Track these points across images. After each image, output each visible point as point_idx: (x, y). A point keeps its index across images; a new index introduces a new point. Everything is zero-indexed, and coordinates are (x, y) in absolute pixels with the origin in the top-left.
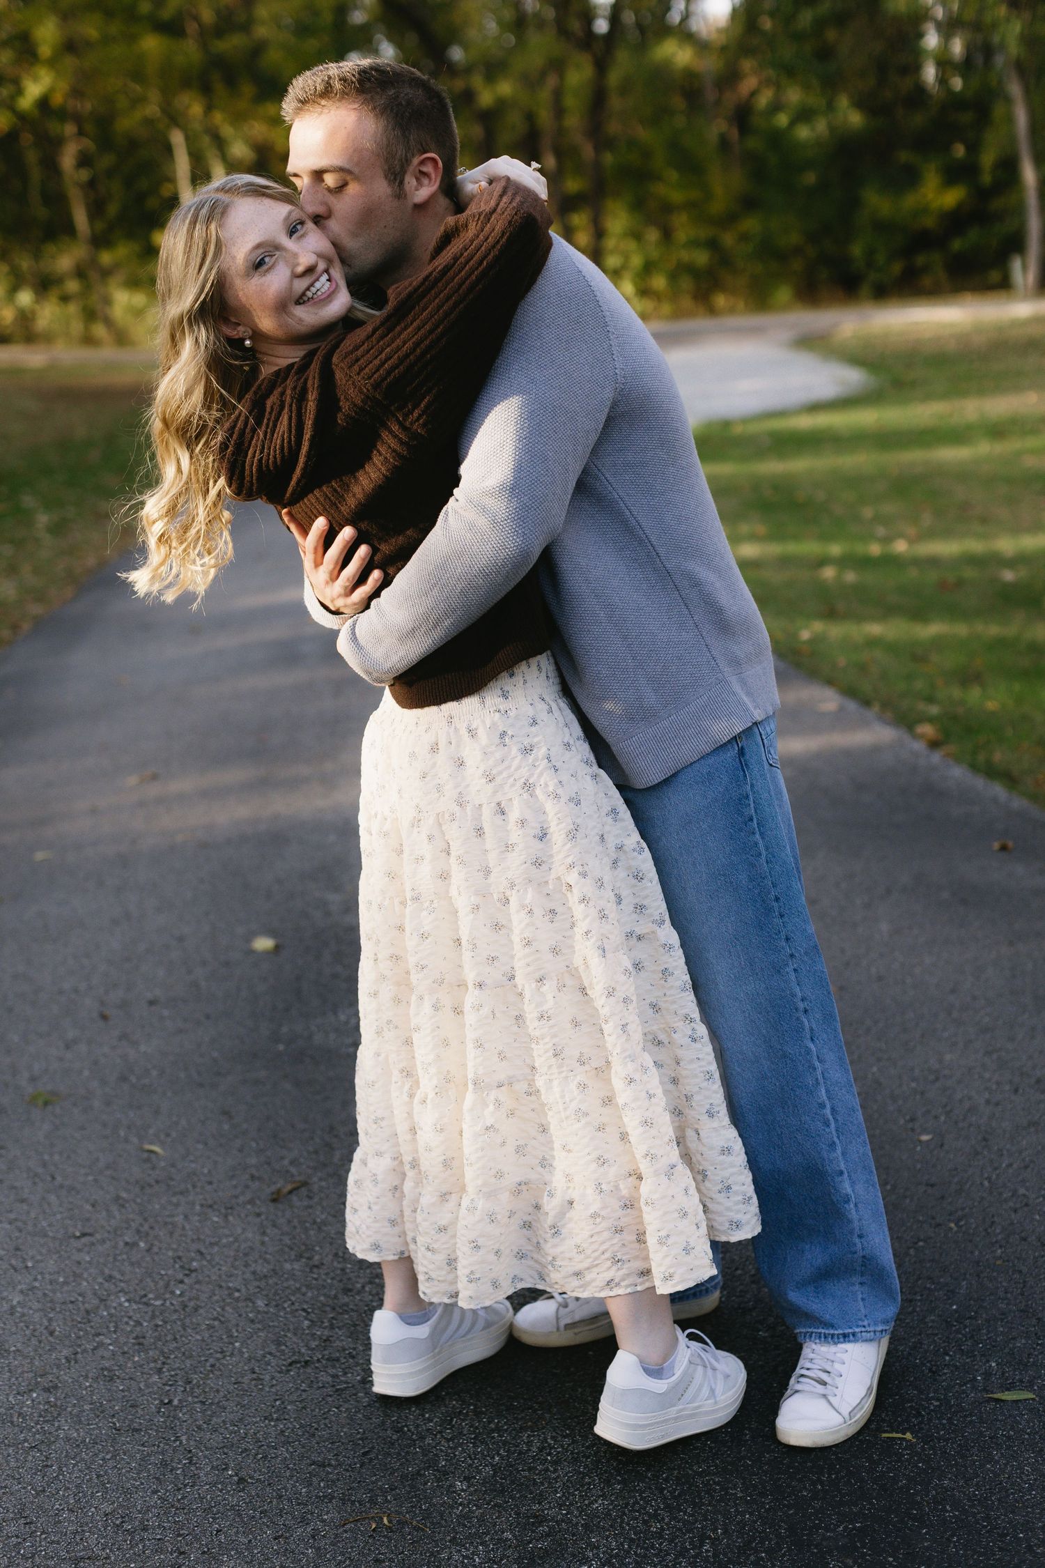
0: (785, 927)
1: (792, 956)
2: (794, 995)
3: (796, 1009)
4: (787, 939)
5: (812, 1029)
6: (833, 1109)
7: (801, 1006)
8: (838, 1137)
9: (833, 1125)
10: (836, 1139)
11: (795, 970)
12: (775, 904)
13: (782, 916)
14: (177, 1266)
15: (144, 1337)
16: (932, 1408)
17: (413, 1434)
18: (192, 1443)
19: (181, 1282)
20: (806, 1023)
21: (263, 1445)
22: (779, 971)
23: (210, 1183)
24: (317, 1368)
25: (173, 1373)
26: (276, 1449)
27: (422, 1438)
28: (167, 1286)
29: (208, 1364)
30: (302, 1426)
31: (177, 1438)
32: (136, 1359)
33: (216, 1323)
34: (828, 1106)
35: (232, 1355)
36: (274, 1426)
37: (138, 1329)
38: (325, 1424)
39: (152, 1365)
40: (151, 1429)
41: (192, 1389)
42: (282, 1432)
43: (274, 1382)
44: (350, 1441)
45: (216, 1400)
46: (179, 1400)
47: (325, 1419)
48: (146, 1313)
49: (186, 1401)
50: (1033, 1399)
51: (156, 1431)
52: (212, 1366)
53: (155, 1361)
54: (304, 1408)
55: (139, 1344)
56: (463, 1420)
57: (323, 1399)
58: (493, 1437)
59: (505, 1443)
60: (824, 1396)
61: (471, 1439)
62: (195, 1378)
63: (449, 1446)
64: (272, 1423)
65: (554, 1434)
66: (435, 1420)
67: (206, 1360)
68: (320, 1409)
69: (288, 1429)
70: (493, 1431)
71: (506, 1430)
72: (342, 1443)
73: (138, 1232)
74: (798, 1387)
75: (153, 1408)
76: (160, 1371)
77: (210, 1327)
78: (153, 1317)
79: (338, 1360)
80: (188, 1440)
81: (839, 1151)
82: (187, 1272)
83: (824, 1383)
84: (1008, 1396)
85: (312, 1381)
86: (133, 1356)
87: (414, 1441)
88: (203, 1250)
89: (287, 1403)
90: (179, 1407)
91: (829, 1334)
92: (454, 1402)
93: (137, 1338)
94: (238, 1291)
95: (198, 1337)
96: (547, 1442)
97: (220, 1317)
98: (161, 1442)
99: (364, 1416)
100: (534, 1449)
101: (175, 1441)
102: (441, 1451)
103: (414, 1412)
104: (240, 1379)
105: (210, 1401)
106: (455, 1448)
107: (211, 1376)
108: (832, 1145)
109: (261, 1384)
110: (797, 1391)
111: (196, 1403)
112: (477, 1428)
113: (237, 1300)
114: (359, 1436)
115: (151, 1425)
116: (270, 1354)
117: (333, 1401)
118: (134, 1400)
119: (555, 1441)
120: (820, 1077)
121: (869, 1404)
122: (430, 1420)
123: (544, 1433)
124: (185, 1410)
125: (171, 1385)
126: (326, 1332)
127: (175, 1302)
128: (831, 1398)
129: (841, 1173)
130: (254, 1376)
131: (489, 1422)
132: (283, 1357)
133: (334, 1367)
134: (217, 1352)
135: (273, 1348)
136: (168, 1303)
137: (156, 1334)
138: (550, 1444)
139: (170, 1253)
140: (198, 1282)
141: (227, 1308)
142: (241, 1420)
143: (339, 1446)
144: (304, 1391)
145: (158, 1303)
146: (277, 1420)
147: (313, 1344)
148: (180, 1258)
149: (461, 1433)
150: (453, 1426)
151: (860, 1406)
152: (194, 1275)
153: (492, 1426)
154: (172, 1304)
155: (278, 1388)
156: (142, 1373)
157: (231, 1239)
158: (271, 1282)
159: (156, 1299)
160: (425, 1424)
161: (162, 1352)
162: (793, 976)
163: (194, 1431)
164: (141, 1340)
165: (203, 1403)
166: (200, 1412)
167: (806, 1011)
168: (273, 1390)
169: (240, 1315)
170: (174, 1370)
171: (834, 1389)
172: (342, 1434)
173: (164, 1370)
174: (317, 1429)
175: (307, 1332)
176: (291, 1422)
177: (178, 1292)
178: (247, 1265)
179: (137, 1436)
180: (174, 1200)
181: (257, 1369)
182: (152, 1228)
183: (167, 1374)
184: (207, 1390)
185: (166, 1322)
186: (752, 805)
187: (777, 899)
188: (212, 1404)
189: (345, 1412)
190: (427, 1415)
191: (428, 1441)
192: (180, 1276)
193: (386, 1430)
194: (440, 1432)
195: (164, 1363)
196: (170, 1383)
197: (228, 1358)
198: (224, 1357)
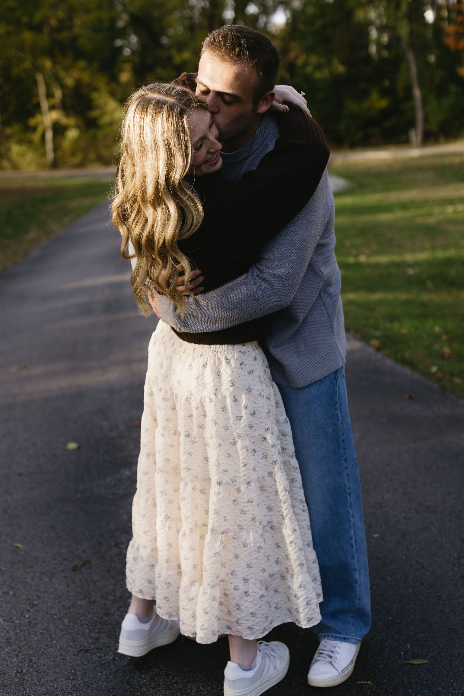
0: (345, 454)
1: (347, 468)
2: (345, 486)
3: (346, 493)
4: (346, 460)
5: (351, 502)
6: (356, 540)
7: (348, 491)
8: (356, 553)
9: (355, 548)
10: (355, 554)
11: (347, 475)
12: (342, 443)
13: (344, 449)
14: (27, 603)
15: (10, 639)
16: (380, 668)
17: (136, 685)
18: (31, 692)
19: (29, 611)
20: (349, 500)
21: (65, 693)
22: (340, 475)
23: (44, 562)
24: (92, 653)
25: (23, 657)
26: (71, 694)
27: (141, 688)
28: (22, 613)
29: (40, 652)
30: (84, 682)
31: (25, 690)
32: (6, 650)
33: (45, 631)
34: (354, 539)
35: (52, 647)
36: (71, 683)
37: (8, 635)
38: (95, 681)
39: (14, 653)
40: (12, 685)
41: (32, 664)
42: (75, 685)
43: (71, 660)
44: (107, 690)
45: (44, 670)
46: (26, 670)
47: (95, 678)
48: (12, 627)
49: (29, 671)
50: (427, 663)
51: (15, 686)
52: (43, 653)
53: (15, 651)
54: (85, 673)
55: (9, 642)
56: (160, 678)
57: (95, 669)
58: (174, 687)
59: (180, 689)
60: (331, 663)
61: (164, 687)
62: (34, 659)
63: (153, 692)
64: (70, 681)
65: (203, 684)
66: (148, 678)
67: (40, 650)
68: (93, 674)
69: (77, 684)
70: (174, 683)
71: (180, 683)
72: (103, 691)
73: (9, 586)
74: (319, 658)
75: (14, 675)
76: (17, 656)
77: (42, 633)
78: (15, 629)
79: (102, 649)
80: (29, 690)
81: (356, 560)
82: (32, 606)
83: (331, 657)
84: (416, 662)
85: (89, 660)
86: (5, 648)
87: (137, 689)
88: (40, 595)
89: (77, 671)
90: (26, 674)
91: (338, 637)
92: (156, 669)
93: (7, 639)
94: (56, 615)
95: (36, 639)
96: (200, 689)
97: (47, 629)
98: (16, 692)
99: (113, 677)
100: (194, 692)
101: (23, 691)
102: (150, 694)
103: (137, 674)
104: (55, 659)
105: (41, 671)
106: (156, 692)
107: (42, 658)
108: (353, 557)
109: (65, 662)
110: (317, 661)
111: (34, 671)
112: (167, 682)
113: (55, 619)
114: (111, 687)
115: (12, 683)
116: (70, 646)
117: (99, 670)
118: (5, 670)
119: (204, 688)
120: (352, 525)
121: (351, 667)
122: (145, 678)
123: (198, 684)
124: (28, 675)
125: (22, 663)
126: (97, 635)
127: (25, 621)
128: (334, 663)
129: (355, 570)
130: (62, 657)
131: (173, 679)
132: (76, 648)
133: (100, 652)
134: (44, 646)
135: (71, 644)
136: (22, 622)
137: (16, 637)
138: (201, 690)
139: (24, 597)
140: (37, 611)
141: (51, 624)
142: (55, 680)
143: (101, 692)
144: (85, 664)
145: (18, 622)
146: (73, 679)
147: (90, 641)
148: (29, 599)
149: (159, 685)
150: (156, 681)
151: (346, 668)
152: (35, 608)
153: (174, 681)
154: (24, 622)
155: (73, 663)
156: (9, 657)
157: (53, 590)
158: (71, 610)
159: (17, 619)
160: (142, 681)
161: (19, 647)
162: (346, 477)
163: (32, 685)
164: (9, 640)
165: (37, 671)
166: (36, 676)
167: (350, 494)
168: (71, 664)
169: (56, 627)
170: (24, 655)
171: (335, 659)
172: (103, 686)
173: (19, 655)
174: (91, 684)
175: (88, 635)
176: (79, 681)
177: (27, 616)
178: (60, 602)
179: (5, 689)
180: (27, 570)
181: (63, 654)
182: (16, 584)
183: (21, 657)
184: (39, 665)
185: (21, 631)
186: (338, 396)
187: (343, 441)
188: (41, 672)
189: (105, 675)
190: (143, 676)
191: (144, 689)
192: (28, 608)
193: (124, 684)
194: (149, 684)
195: (19, 652)
196: (22, 662)
197: (50, 649)
198: (48, 649)
